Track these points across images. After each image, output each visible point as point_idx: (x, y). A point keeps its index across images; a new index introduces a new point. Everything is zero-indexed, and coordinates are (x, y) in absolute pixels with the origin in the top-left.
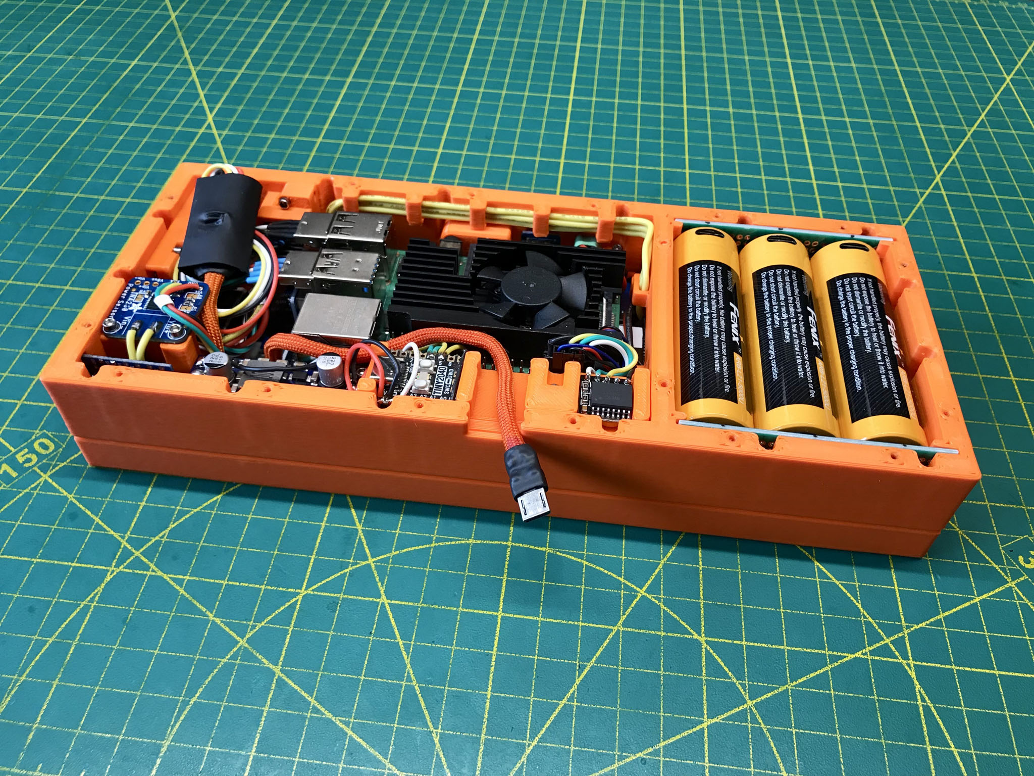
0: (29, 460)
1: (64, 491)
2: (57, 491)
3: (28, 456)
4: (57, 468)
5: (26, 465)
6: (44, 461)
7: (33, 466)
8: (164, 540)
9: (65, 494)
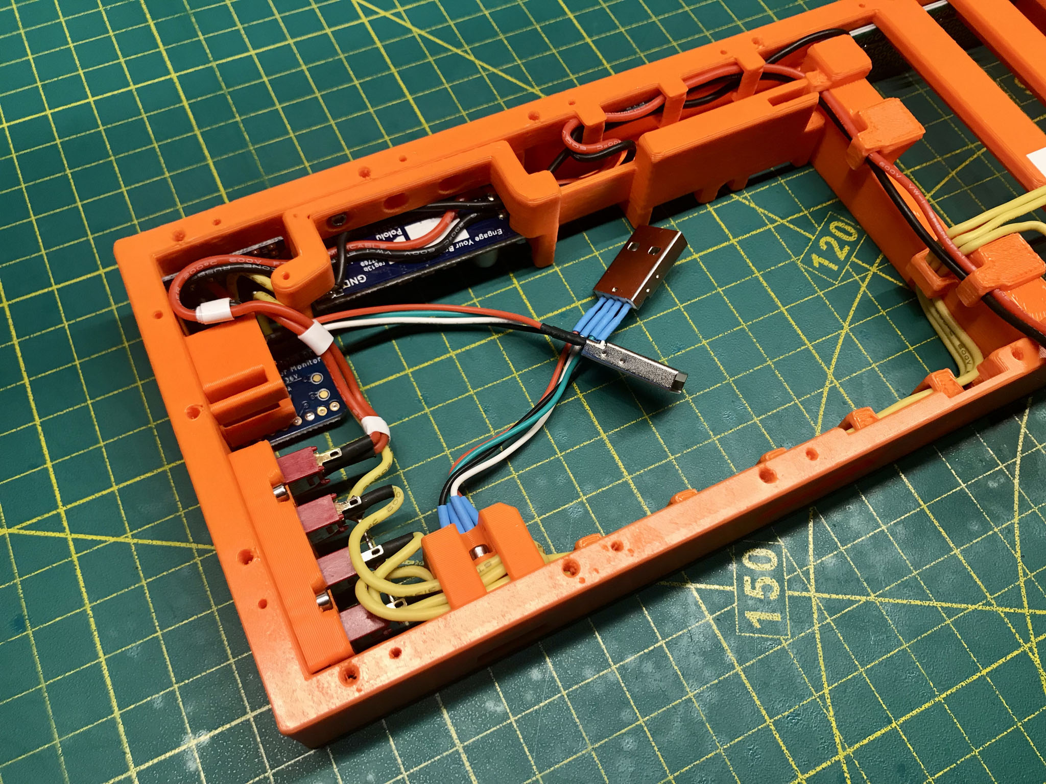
0: (766, 589)
1: (858, 598)
2: (851, 602)
3: (758, 585)
4: (812, 576)
5: (774, 595)
6: (786, 578)
7: (782, 591)
8: (1031, 575)
9: (864, 599)
